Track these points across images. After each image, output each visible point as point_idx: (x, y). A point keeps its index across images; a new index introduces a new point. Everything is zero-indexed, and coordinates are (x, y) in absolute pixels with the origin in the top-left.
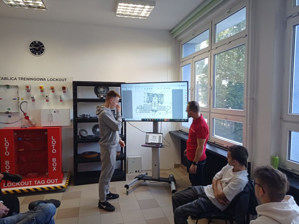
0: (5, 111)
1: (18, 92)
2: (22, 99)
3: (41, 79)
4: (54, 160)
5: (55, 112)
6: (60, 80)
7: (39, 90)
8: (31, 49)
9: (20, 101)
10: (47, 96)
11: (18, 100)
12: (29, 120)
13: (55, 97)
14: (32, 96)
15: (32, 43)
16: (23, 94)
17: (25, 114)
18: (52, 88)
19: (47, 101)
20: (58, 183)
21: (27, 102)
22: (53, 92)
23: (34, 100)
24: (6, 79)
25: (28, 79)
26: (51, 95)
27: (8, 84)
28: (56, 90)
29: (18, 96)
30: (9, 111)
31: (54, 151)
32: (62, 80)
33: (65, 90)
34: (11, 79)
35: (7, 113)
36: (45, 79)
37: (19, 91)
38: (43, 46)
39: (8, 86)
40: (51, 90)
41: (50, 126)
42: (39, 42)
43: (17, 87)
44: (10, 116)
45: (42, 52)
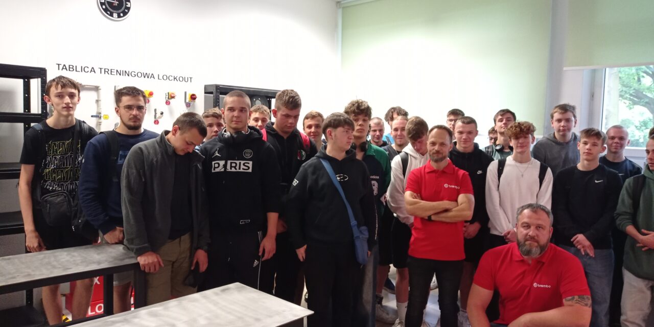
1: (97, 100)
2: (106, 117)
3: (146, 76)
6: (181, 79)
8: (102, 4)
9: (103, 121)
10: (162, 113)
11: (100, 117)
19: (157, 123)
24: (72, 68)
25: (119, 73)
29: (99, 109)
32: (184, 79)
34: (83, 69)
36: (152, 74)
43: (96, 89)
45: (125, 13)
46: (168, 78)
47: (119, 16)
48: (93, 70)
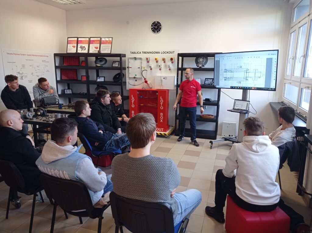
0: (133, 77)
1: (141, 62)
2: (144, 68)
3: (157, 53)
4: (162, 114)
5: (164, 78)
6: (170, 52)
7: (155, 61)
8: (152, 29)
9: (143, 69)
10: (160, 66)
11: (142, 68)
12: (147, 83)
13: (166, 66)
14: (150, 66)
15: (153, 24)
16: (144, 64)
17: (145, 79)
18: (164, 60)
19: (160, 69)
20: (163, 131)
21: (147, 70)
22: (164, 62)
23: (151, 69)
24: (134, 53)
25: (148, 53)
26: (163, 65)
27: (136, 57)
28: (166, 61)
29: (141, 65)
30: (136, 77)
31: (162, 108)
32: (171, 52)
33: (172, 61)
34: (137, 53)
35: (135, 78)
36: (159, 53)
37: (143, 62)
38: (161, 25)
39: (135, 58)
40: (163, 61)
41: (160, 89)
42: (158, 22)
43: (141, 59)
44: (136, 80)
45: (159, 30)
46: (165, 53)
47: (157, 32)
48: (140, 53)
